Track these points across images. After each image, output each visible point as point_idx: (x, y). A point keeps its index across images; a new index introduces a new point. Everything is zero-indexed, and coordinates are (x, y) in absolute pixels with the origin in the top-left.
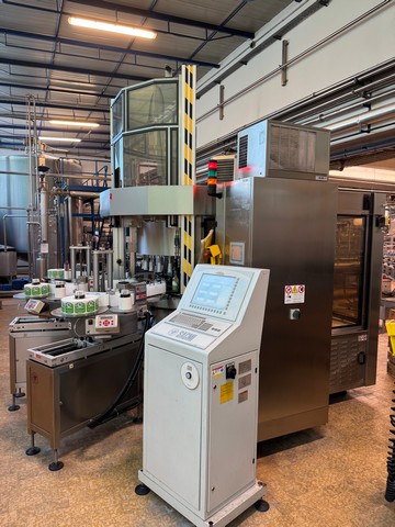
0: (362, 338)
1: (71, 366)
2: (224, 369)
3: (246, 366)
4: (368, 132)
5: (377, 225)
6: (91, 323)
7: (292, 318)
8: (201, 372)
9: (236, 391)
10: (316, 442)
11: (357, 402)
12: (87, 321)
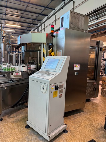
0: (95, 83)
1: (6, 88)
2: (55, 86)
3: (62, 86)
4: (97, 26)
5: (100, 50)
6: (12, 74)
7: (76, 74)
8: (47, 87)
9: (58, 94)
10: (82, 113)
11: (93, 102)
12: (11, 74)
